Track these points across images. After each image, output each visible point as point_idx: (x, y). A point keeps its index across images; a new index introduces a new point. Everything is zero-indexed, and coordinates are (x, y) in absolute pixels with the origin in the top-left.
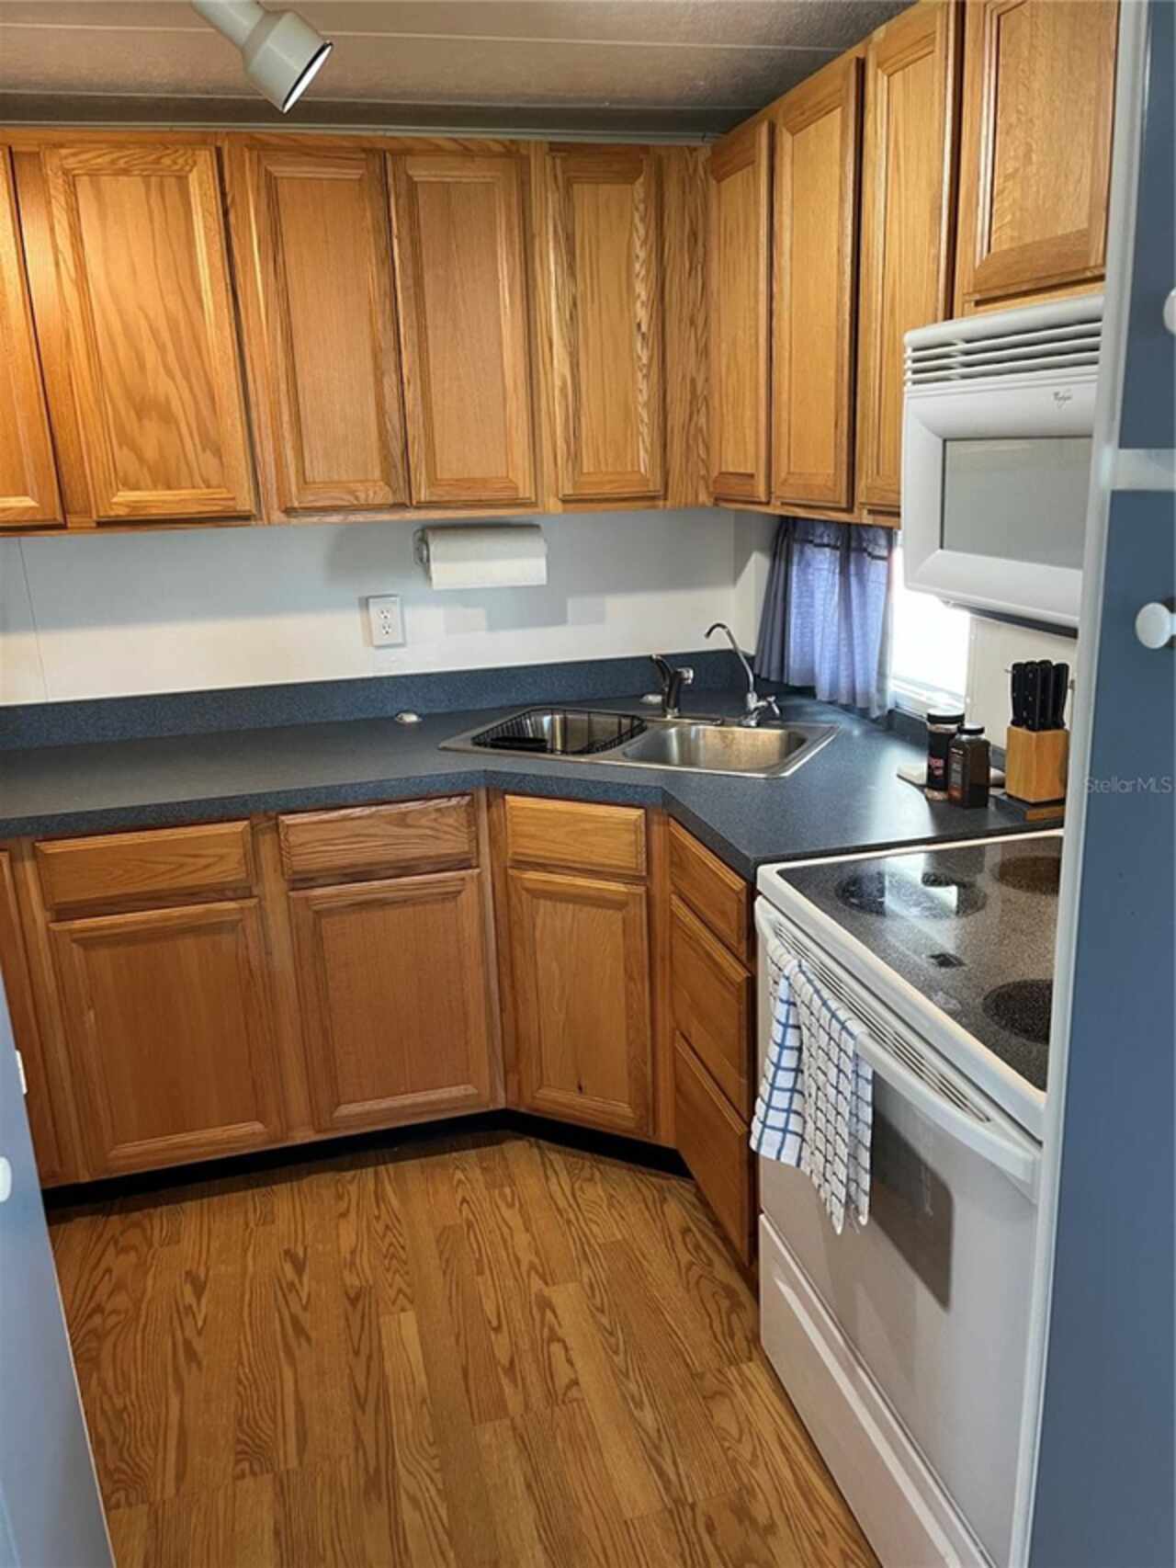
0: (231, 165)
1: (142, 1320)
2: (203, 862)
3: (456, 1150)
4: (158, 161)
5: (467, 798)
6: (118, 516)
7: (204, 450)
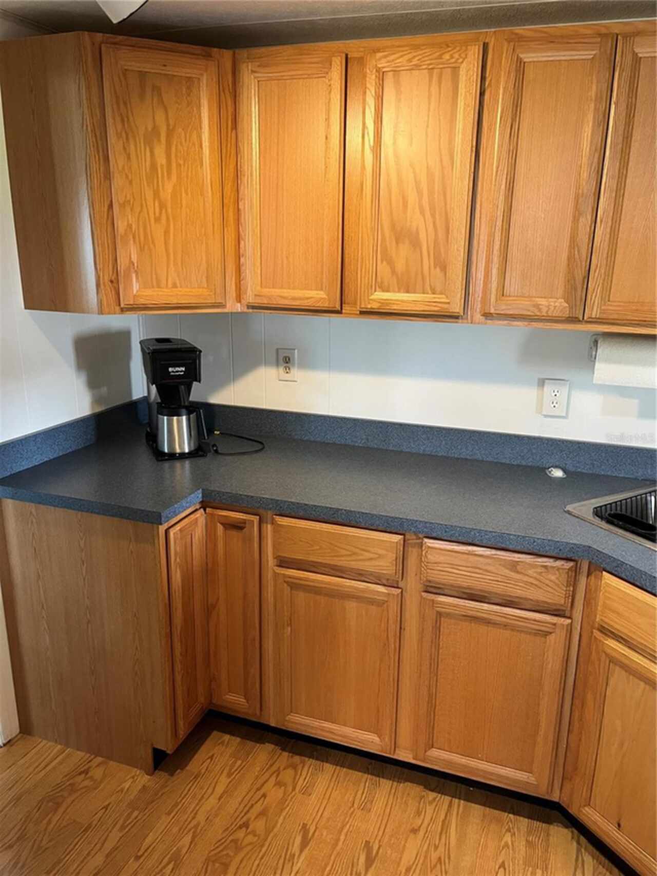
0: (493, 55)
1: (264, 849)
2: (368, 555)
3: (514, 814)
4: (440, 57)
5: (571, 564)
6: (372, 308)
7: (435, 268)
